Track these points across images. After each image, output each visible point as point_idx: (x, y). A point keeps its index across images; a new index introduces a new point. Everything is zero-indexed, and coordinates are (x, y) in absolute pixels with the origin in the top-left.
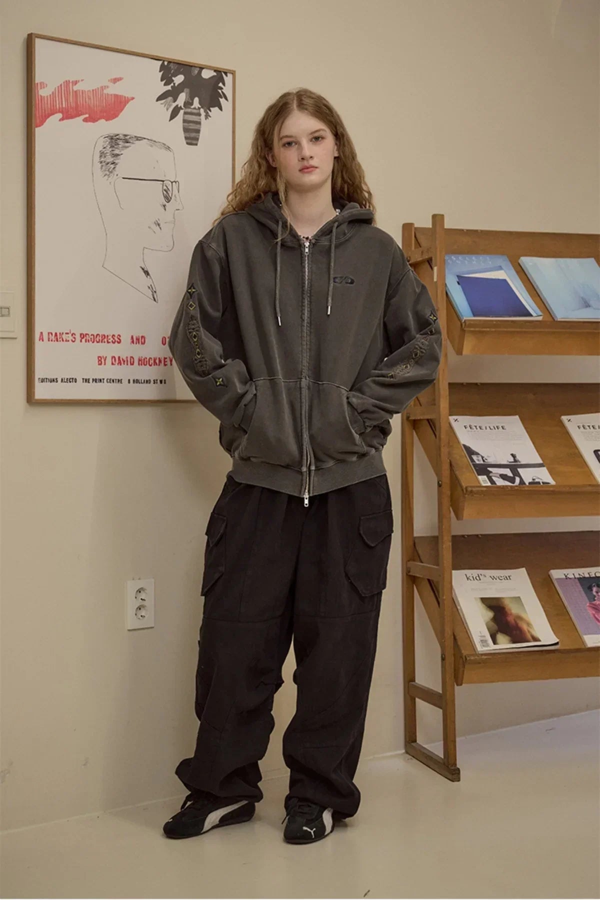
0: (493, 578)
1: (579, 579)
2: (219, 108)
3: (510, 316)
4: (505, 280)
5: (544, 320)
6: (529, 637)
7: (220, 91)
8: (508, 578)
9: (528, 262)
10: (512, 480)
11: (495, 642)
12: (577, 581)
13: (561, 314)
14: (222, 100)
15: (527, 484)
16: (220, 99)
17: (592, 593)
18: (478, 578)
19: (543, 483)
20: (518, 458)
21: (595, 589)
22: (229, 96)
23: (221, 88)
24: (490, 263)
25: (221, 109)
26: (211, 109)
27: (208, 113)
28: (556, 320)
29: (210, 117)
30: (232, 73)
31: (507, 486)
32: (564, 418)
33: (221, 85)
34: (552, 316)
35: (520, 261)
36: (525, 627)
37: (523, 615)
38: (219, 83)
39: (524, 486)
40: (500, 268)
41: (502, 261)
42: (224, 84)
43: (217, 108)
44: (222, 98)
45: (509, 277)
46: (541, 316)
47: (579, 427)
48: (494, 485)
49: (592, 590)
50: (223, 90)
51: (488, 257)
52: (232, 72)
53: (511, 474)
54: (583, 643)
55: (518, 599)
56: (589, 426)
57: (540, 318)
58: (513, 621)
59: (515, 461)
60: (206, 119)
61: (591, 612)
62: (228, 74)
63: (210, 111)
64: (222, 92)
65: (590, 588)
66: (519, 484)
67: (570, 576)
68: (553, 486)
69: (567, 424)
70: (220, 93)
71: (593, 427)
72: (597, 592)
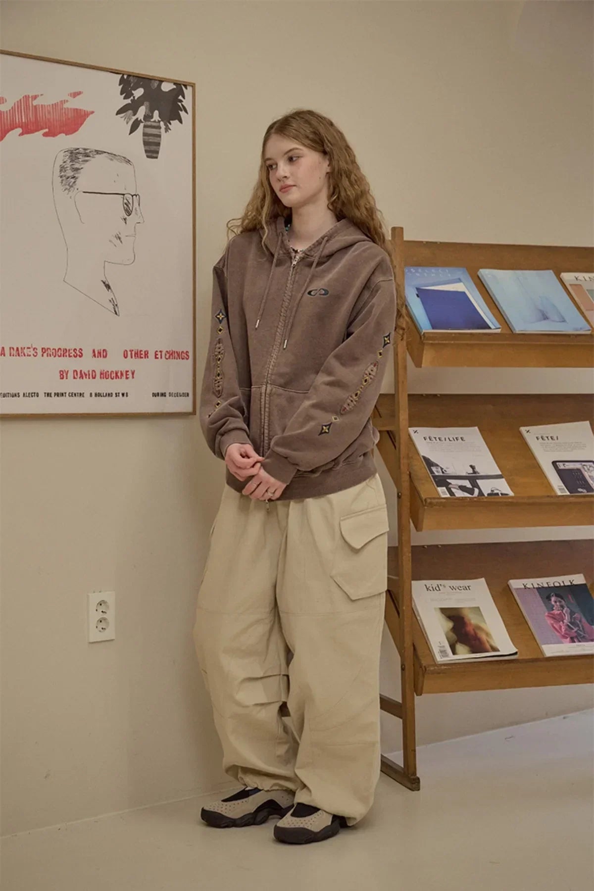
0: (453, 588)
1: (538, 589)
2: (178, 120)
3: (470, 329)
4: (464, 293)
5: (502, 332)
6: (488, 647)
7: (180, 104)
8: (467, 588)
9: (486, 274)
10: (471, 491)
11: (454, 653)
12: (536, 591)
13: (519, 327)
14: (182, 113)
15: (486, 495)
16: (180, 112)
17: (551, 603)
18: (437, 588)
19: (502, 494)
20: (477, 469)
21: (553, 599)
22: (189, 109)
23: (181, 101)
24: (449, 275)
25: (181, 122)
26: (171, 122)
27: (168, 126)
28: (514, 332)
29: (170, 129)
30: (192, 86)
31: (466, 497)
32: (523, 429)
33: (180, 98)
34: (510, 329)
35: (478, 273)
36: (483, 637)
37: (482, 625)
38: (179, 96)
39: (483, 497)
40: (459, 280)
41: (460, 273)
42: (184, 98)
43: (177, 121)
44: (181, 111)
45: (469, 290)
46: (499, 328)
47: (537, 438)
48: (453, 497)
49: (550, 600)
50: (183, 103)
51: (447, 270)
52: (192, 85)
53: (469, 485)
54: (542, 652)
55: (477, 610)
56: (547, 437)
57: (499, 331)
58: (472, 632)
59: (474, 472)
60: (166, 132)
61: (550, 621)
62: (188, 87)
63: (170, 124)
64: (182, 105)
65: (549, 598)
66: (478, 496)
67: (529, 586)
68: (512, 497)
69: (525, 435)
70: (179, 106)
71: (552, 438)
72: (556, 602)
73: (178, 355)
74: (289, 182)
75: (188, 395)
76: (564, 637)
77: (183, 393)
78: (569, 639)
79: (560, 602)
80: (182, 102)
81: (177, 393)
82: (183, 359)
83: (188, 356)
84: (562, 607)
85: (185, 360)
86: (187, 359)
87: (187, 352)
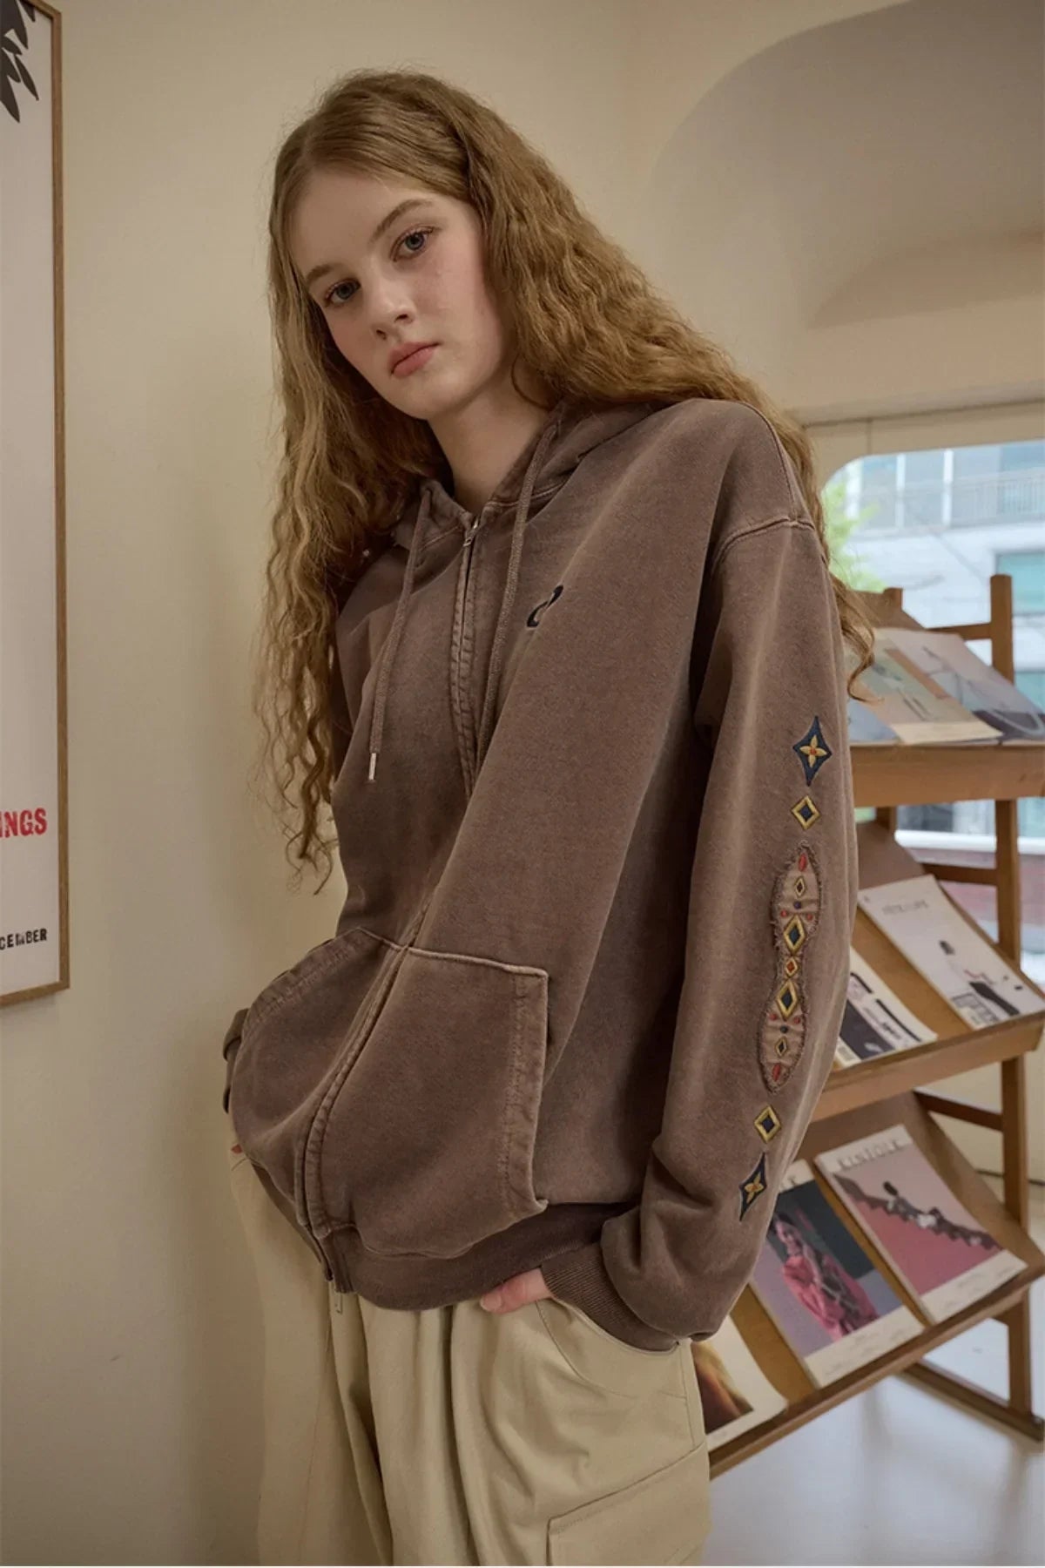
7: (10, 55)
14: (19, 89)
17: (778, 1239)
21: (779, 1228)
22: (41, 78)
23: (16, 51)
25: (14, 111)
30: (51, 18)
33: (11, 35)
38: (8, 30)
42: (23, 38)
44: (18, 81)
49: (776, 1232)
50: (18, 56)
52: (52, 13)
61: (795, 1288)
62: (37, 15)
64: (17, 59)
70: (9, 60)
72: (785, 1234)
73: (12, 824)
74: (414, 333)
75: (43, 934)
76: (830, 1324)
77: (28, 934)
78: (837, 1329)
79: (791, 1232)
80: (20, 53)
81: (10, 937)
82: (25, 833)
83: (43, 822)
84: (798, 1244)
85: (34, 836)
86: (40, 832)
87: (39, 811)
